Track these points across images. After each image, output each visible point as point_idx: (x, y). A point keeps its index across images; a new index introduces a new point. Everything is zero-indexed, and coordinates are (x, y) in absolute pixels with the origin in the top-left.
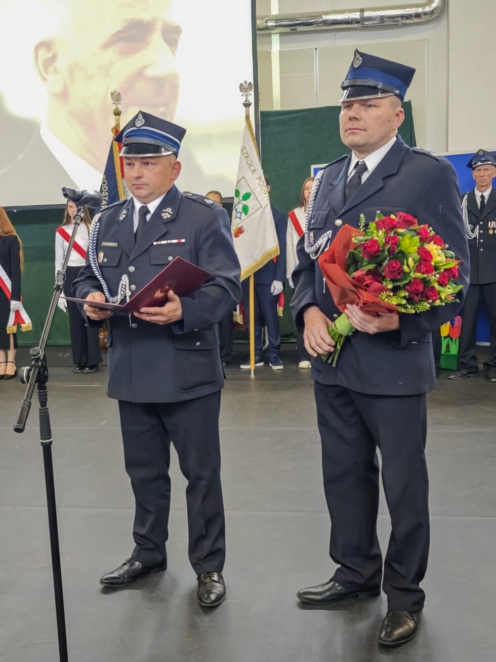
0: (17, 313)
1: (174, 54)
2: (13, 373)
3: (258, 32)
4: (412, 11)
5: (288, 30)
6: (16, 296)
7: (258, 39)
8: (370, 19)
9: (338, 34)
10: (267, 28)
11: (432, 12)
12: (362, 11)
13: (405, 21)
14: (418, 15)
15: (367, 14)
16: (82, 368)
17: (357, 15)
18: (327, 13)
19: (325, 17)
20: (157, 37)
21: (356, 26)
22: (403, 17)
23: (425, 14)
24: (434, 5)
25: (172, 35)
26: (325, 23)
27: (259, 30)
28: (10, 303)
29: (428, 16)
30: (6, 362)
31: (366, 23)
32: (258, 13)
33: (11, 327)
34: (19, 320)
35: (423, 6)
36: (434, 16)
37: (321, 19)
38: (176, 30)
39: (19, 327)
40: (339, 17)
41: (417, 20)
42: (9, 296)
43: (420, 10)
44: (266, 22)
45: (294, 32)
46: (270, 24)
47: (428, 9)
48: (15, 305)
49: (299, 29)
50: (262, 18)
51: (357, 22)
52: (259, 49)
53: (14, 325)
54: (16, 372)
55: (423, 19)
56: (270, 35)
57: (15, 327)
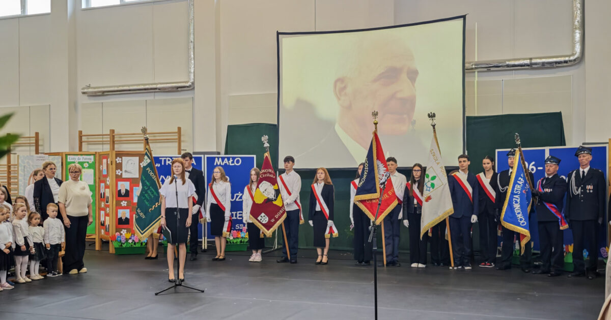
0: (331, 228)
1: (414, 86)
2: (326, 262)
3: (466, 71)
4: (562, 59)
5: (486, 69)
6: (331, 218)
7: (466, 75)
8: (536, 64)
9: (517, 71)
10: (472, 69)
11: (575, 60)
12: (531, 59)
13: (557, 65)
14: (566, 62)
15: (534, 61)
16: (360, 262)
17: (528, 62)
18: (509, 60)
19: (507, 63)
20: (404, 76)
21: (528, 67)
22: (556, 63)
23: (570, 61)
24: (576, 56)
25: (413, 75)
26: (508, 66)
27: (467, 69)
28: (327, 222)
29: (572, 62)
30: (322, 255)
31: (534, 66)
32: (466, 60)
33: (327, 234)
34: (331, 232)
35: (569, 56)
36: (576, 62)
37: (505, 64)
38: (416, 73)
39: (331, 235)
40: (517, 63)
41: (565, 64)
42: (327, 218)
43: (567, 59)
44: (472, 66)
45: (489, 71)
46: (474, 67)
47: (572, 58)
48: (330, 223)
49: (492, 69)
50: (470, 63)
51: (528, 65)
52: (466, 80)
53: (329, 233)
54: (327, 261)
55: (569, 64)
56: (475, 72)
57: (329, 235)
